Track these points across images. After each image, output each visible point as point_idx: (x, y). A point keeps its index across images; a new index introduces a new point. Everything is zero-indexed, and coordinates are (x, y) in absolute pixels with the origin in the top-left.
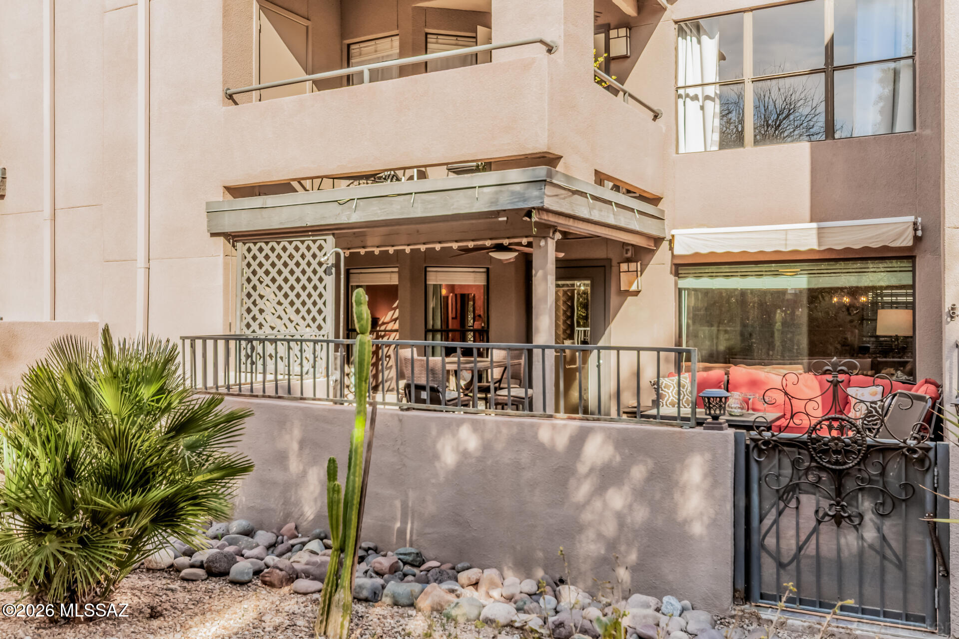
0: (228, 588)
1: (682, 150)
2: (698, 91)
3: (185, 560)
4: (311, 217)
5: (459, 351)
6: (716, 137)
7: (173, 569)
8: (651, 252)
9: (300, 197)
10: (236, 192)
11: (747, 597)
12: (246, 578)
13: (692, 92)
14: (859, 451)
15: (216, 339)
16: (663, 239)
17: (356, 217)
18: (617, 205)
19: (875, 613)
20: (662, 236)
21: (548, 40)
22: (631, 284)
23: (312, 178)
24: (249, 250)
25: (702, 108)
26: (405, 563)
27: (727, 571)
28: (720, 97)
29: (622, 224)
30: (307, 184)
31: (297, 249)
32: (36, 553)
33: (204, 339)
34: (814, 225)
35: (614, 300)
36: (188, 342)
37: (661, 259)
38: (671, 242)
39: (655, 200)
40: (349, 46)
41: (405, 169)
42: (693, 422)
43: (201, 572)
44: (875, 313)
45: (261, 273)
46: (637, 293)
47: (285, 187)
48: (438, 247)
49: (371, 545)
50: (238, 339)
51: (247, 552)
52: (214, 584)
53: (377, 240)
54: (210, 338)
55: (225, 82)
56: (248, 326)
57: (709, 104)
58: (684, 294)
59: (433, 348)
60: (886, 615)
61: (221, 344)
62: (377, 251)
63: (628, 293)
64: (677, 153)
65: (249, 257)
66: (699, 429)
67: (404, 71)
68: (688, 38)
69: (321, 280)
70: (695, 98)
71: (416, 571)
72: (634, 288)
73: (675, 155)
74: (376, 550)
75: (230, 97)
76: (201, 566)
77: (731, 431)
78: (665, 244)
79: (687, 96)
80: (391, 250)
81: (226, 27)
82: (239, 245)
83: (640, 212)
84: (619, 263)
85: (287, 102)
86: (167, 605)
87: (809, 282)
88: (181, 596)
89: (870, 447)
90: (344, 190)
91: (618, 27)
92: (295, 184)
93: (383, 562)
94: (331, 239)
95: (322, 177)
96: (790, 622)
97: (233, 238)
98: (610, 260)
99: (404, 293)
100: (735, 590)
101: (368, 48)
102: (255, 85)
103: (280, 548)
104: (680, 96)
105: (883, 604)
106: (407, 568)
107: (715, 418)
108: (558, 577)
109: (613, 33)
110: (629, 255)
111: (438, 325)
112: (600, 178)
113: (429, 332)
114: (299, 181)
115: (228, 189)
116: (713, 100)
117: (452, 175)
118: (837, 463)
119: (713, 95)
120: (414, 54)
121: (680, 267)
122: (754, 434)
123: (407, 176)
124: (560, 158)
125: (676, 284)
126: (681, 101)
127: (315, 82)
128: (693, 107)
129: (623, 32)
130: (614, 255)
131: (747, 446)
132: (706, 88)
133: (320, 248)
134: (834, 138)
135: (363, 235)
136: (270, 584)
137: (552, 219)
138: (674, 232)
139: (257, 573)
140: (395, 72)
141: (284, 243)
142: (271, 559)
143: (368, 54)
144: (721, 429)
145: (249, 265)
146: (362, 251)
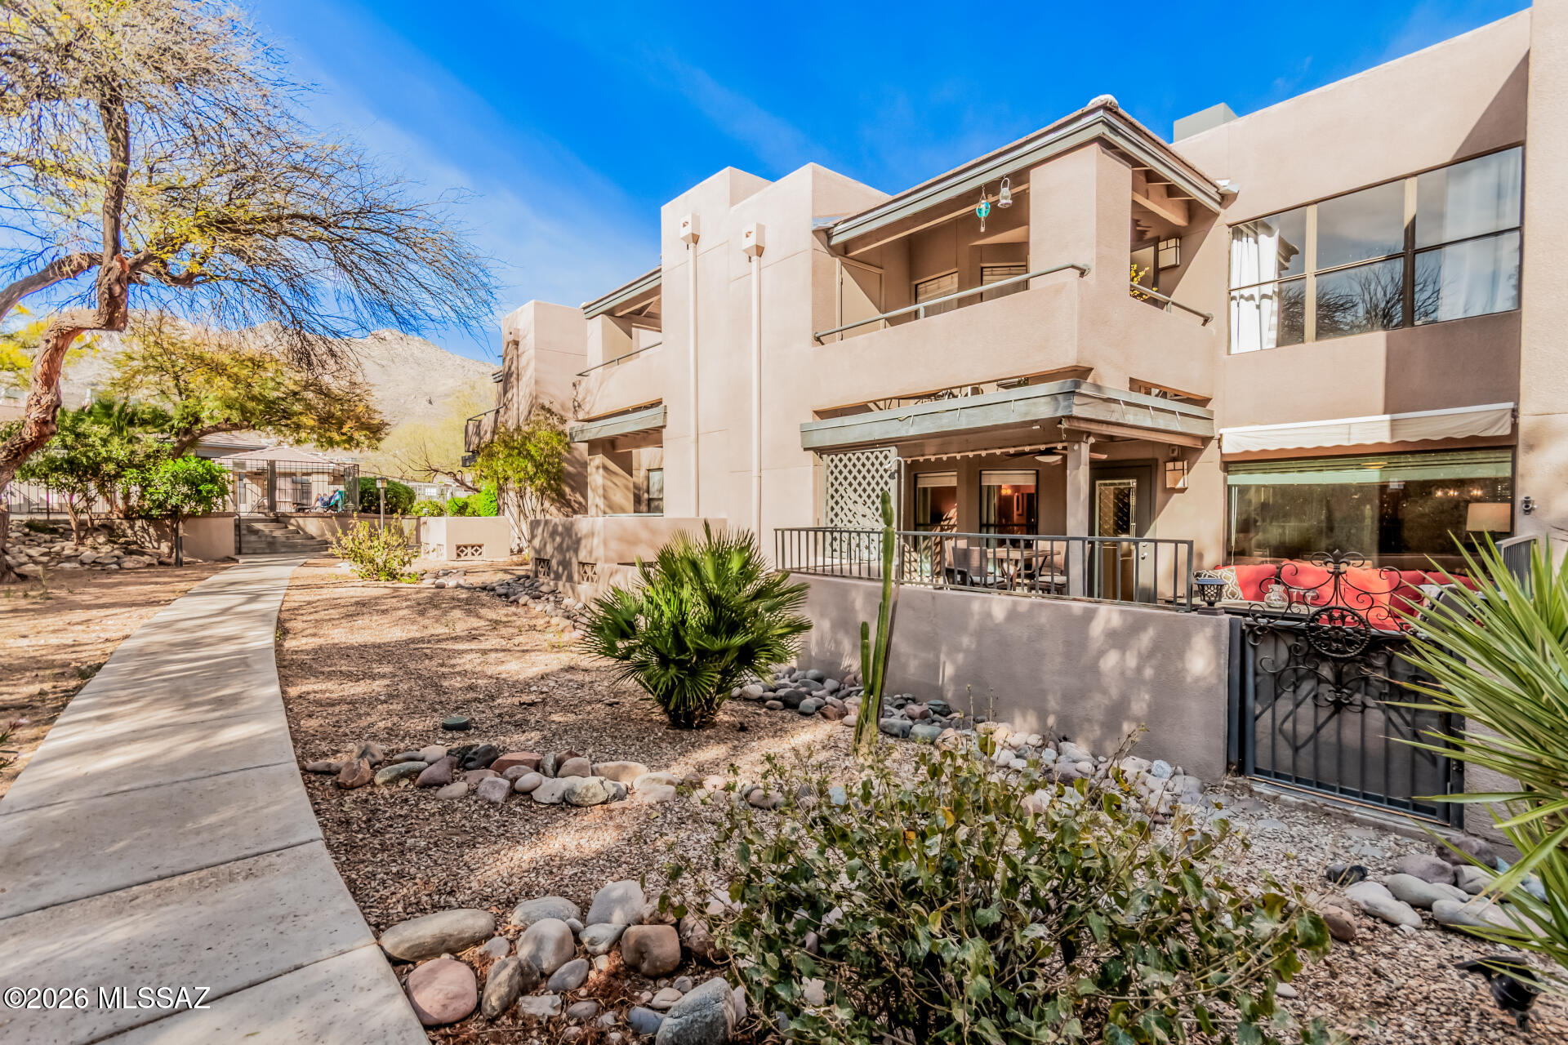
0: (797, 716)
1: (1234, 350)
2: (1255, 291)
3: (771, 694)
4: (878, 433)
5: (1008, 542)
6: (1273, 335)
7: (761, 701)
8: (1198, 451)
9: (876, 415)
10: (822, 414)
11: (1241, 771)
12: (810, 711)
13: (1246, 293)
14: (1363, 641)
15: (807, 530)
16: (1211, 438)
17: (912, 431)
18: (1155, 409)
19: (1380, 800)
20: (1209, 435)
21: (1080, 265)
22: (1177, 482)
23: (885, 400)
24: (832, 461)
25: (1258, 307)
26: (935, 712)
27: (1220, 744)
28: (1279, 294)
29: (1162, 426)
30: (881, 404)
31: (868, 458)
32: (662, 676)
33: (799, 530)
34: (1387, 417)
35: (1159, 496)
36: (779, 533)
37: (1209, 459)
38: (1220, 440)
39: (1203, 402)
40: (917, 286)
41: (961, 387)
42: (1188, 608)
43: (779, 703)
44: (1466, 507)
45: (841, 478)
46: (1183, 490)
47: (863, 408)
48: (984, 453)
49: (910, 696)
50: (824, 531)
51: (814, 693)
52: (787, 714)
53: (933, 449)
54: (803, 530)
55: (814, 328)
56: (832, 521)
57: (1266, 302)
58: (1235, 492)
59: (987, 540)
60: (1391, 802)
61: (811, 534)
62: (933, 458)
63: (1174, 490)
64: (1229, 354)
65: (832, 465)
66: (1194, 614)
67: (961, 303)
68: (1244, 239)
69: (886, 483)
70: (1252, 298)
71: (943, 719)
72: (1180, 485)
73: (1226, 357)
74: (914, 701)
75: (818, 339)
76: (779, 699)
77: (1227, 617)
78: (1214, 443)
79: (1242, 297)
80: (945, 457)
81: (815, 284)
82: (825, 456)
83: (1182, 414)
84: (1165, 463)
85: (859, 340)
86: (753, 724)
87: (1381, 476)
88: (765, 720)
89: (1374, 637)
90: (912, 408)
91: (1167, 239)
92: (872, 405)
93: (915, 709)
94: (894, 450)
95: (891, 399)
96: (1283, 797)
97: (820, 451)
98: (1157, 460)
99: (961, 494)
100: (1229, 763)
101: (932, 286)
102: (838, 328)
103: (842, 693)
104: (1233, 298)
105: (1387, 790)
106: (936, 716)
107: (1211, 604)
108: (1062, 734)
109: (1162, 245)
110: (1176, 454)
111: (992, 520)
112: (1135, 385)
113: (984, 526)
114: (875, 402)
115: (817, 413)
116: (1270, 298)
117: (1002, 390)
118: (1337, 651)
119: (1270, 293)
120: (972, 286)
121: (1229, 465)
122: (1249, 619)
123: (964, 393)
124: (1091, 370)
125: (1225, 480)
126: (1234, 303)
127: (887, 319)
128: (1248, 308)
129: (1172, 243)
130: (1159, 455)
131: (1243, 631)
132: (1262, 287)
133: (886, 457)
134: (1413, 325)
135: (922, 445)
136: (825, 716)
137: (1084, 426)
138: (1222, 431)
139: (818, 708)
140: (955, 304)
141: (858, 454)
142: (829, 699)
143: (932, 291)
144: (1216, 614)
145: (832, 473)
146: (921, 459)
